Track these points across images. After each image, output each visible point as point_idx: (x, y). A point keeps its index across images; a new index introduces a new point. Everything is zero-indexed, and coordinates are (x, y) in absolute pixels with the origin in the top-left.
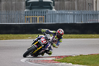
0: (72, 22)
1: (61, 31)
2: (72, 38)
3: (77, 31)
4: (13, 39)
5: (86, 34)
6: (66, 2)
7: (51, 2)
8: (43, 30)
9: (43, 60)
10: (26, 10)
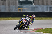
0: (43, 11)
1: (34, 16)
2: (43, 19)
3: (46, 16)
4: (12, 20)
5: (50, 17)
6: (40, 1)
7: (32, 1)
8: (24, 15)
9: (28, 31)
10: (19, 5)
